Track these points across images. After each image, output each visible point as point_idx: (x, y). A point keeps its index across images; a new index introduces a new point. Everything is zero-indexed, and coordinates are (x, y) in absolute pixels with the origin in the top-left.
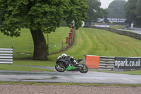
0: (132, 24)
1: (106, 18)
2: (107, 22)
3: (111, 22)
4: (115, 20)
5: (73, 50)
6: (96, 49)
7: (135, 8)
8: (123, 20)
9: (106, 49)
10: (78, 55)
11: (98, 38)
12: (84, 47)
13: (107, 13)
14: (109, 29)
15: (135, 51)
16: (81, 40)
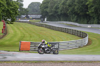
0: (46, 19)
1: (27, 14)
2: (28, 17)
3: (31, 17)
4: (34, 16)
5: (7, 37)
6: (24, 37)
7: (47, 7)
8: (39, 16)
9: (31, 37)
10: (11, 41)
11: (24, 29)
12: (15, 35)
13: (28, 11)
14: (30, 23)
15: (52, 37)
16: (12, 30)
